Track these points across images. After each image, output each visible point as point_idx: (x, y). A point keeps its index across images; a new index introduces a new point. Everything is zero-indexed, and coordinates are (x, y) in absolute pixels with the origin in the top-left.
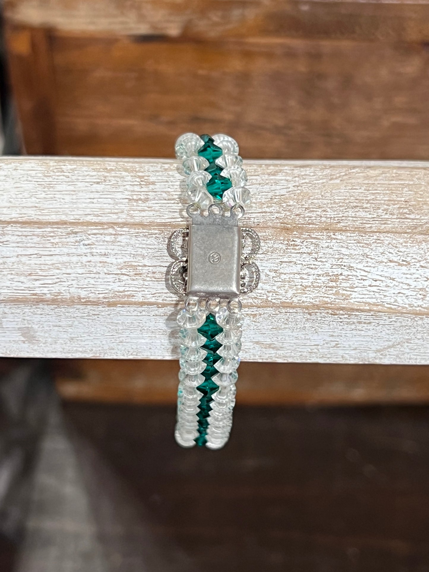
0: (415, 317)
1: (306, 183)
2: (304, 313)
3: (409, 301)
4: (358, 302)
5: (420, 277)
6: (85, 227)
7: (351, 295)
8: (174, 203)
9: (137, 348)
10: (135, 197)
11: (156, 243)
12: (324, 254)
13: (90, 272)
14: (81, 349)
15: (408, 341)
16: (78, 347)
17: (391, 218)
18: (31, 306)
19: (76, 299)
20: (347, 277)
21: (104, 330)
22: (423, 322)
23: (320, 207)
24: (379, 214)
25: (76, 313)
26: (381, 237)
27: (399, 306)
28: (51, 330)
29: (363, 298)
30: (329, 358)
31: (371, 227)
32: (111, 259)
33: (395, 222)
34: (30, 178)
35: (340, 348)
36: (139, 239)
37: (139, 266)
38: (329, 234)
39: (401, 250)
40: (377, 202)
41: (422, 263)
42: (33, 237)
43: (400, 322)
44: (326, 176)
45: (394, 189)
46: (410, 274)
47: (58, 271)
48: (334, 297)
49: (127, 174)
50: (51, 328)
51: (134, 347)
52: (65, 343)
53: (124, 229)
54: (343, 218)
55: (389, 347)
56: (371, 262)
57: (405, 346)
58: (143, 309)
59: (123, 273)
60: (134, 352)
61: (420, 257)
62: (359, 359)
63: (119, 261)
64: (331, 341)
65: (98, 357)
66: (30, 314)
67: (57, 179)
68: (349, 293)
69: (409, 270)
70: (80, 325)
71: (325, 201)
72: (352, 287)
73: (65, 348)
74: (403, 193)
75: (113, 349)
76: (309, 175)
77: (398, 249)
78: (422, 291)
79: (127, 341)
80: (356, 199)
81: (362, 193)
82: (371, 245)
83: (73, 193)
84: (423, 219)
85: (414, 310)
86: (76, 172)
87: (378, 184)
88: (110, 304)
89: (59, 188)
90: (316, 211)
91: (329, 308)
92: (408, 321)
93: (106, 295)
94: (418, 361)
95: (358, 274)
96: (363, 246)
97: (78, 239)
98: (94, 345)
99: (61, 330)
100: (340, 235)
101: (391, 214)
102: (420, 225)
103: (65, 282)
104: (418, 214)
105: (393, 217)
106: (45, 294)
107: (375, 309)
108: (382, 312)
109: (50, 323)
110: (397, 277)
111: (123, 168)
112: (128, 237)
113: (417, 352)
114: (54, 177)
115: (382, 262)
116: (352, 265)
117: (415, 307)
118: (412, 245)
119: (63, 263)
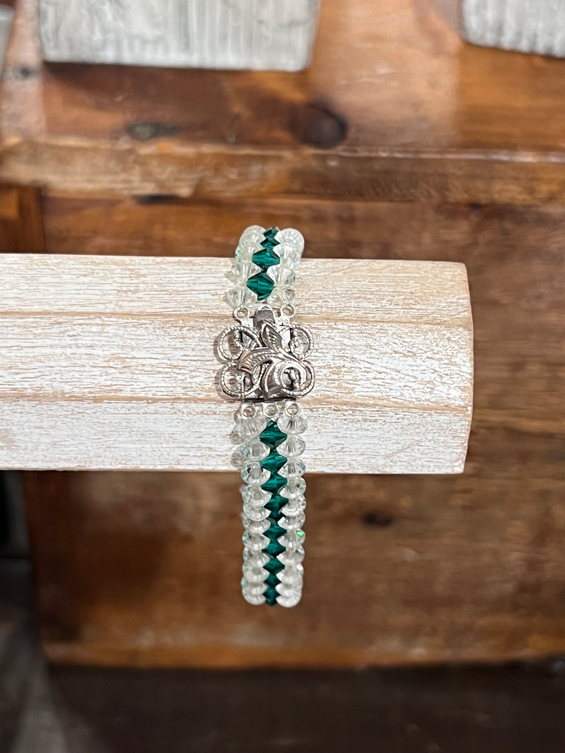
0: (424, 413)
1: (307, 275)
2: (305, 409)
3: (416, 395)
4: (362, 396)
5: (427, 369)
6: (70, 318)
7: (354, 388)
8: (166, 294)
9: (126, 455)
10: (124, 289)
11: (146, 334)
12: (325, 344)
13: (75, 365)
14: (64, 457)
15: (418, 443)
16: (61, 454)
17: (396, 309)
18: (11, 403)
19: (59, 395)
20: (349, 369)
21: (90, 432)
22: (433, 419)
23: (321, 298)
24: (383, 305)
25: (59, 410)
26: (384, 327)
27: (405, 400)
28: (31, 432)
29: (367, 392)
30: (335, 466)
31: (374, 317)
32: (98, 351)
33: (399, 312)
34: (12, 271)
35: (346, 453)
36: (128, 329)
37: (128, 358)
38: (329, 324)
39: (406, 340)
40: (382, 293)
41: (428, 354)
42: (14, 328)
43: (408, 419)
44: (328, 269)
45: (399, 281)
46: (417, 366)
47: (41, 364)
48: (336, 391)
49: (116, 267)
50: (32, 430)
51: (123, 453)
52: (47, 450)
53: (112, 319)
54: (345, 308)
55: (399, 451)
56: (375, 354)
57: (416, 451)
58: (131, 405)
59: (111, 365)
60: (123, 459)
61: (426, 348)
62: (368, 467)
63: (106, 352)
64: (336, 444)
65: (84, 466)
66: (9, 412)
67: (42, 272)
68: (352, 386)
69: (415, 361)
70: (63, 425)
71: (327, 293)
72: (356, 380)
73: (47, 455)
74: (409, 285)
75: (100, 457)
76: (310, 268)
77: (402, 340)
78: (430, 384)
79: (115, 446)
80: (360, 291)
81: (365, 285)
82: (374, 335)
83: (58, 285)
84: (429, 310)
85: (421, 404)
86: (62, 266)
87: (383, 276)
88: (97, 400)
89: (43, 280)
90: (317, 302)
91: (331, 403)
92: (416, 417)
93: (92, 390)
94: (431, 469)
95: (361, 366)
96: (366, 337)
97: (62, 329)
98: (79, 452)
99: (43, 433)
100: (341, 326)
101: (396, 304)
102: (426, 315)
103: (48, 375)
104: (424, 305)
105: (398, 307)
106: (26, 389)
107: (380, 403)
108: (388, 407)
109: (31, 424)
110: (403, 369)
111: (112, 261)
112: (116, 327)
113: (429, 458)
114: (38, 270)
115: (386, 353)
116: (355, 356)
117: (423, 401)
118: (417, 335)
119: (46, 356)
